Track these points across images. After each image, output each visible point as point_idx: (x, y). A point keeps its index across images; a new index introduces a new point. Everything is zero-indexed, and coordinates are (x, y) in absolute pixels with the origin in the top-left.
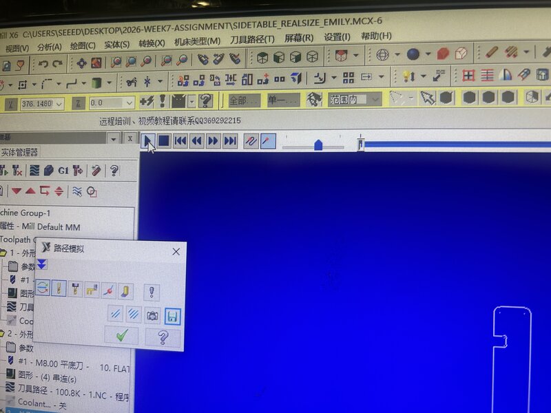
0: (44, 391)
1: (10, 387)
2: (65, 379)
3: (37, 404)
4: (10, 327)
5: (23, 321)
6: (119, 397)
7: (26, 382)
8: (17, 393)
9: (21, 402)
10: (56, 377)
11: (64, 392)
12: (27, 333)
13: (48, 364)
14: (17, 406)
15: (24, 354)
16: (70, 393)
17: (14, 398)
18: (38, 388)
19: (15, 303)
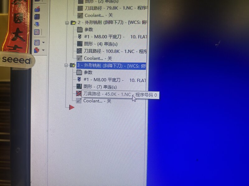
0: (99, 51)
1: (79, 51)
2: (111, 44)
3: (95, 59)
4: (80, 19)
5: (87, 15)
6: (141, 51)
7: (89, 47)
8: (83, 54)
9: (86, 58)
10: (106, 44)
11: (111, 51)
12: (89, 21)
13: (101, 37)
14: (83, 61)
15: (88, 33)
16: (114, 51)
17: (81, 56)
18: (95, 50)
19: (82, 6)
